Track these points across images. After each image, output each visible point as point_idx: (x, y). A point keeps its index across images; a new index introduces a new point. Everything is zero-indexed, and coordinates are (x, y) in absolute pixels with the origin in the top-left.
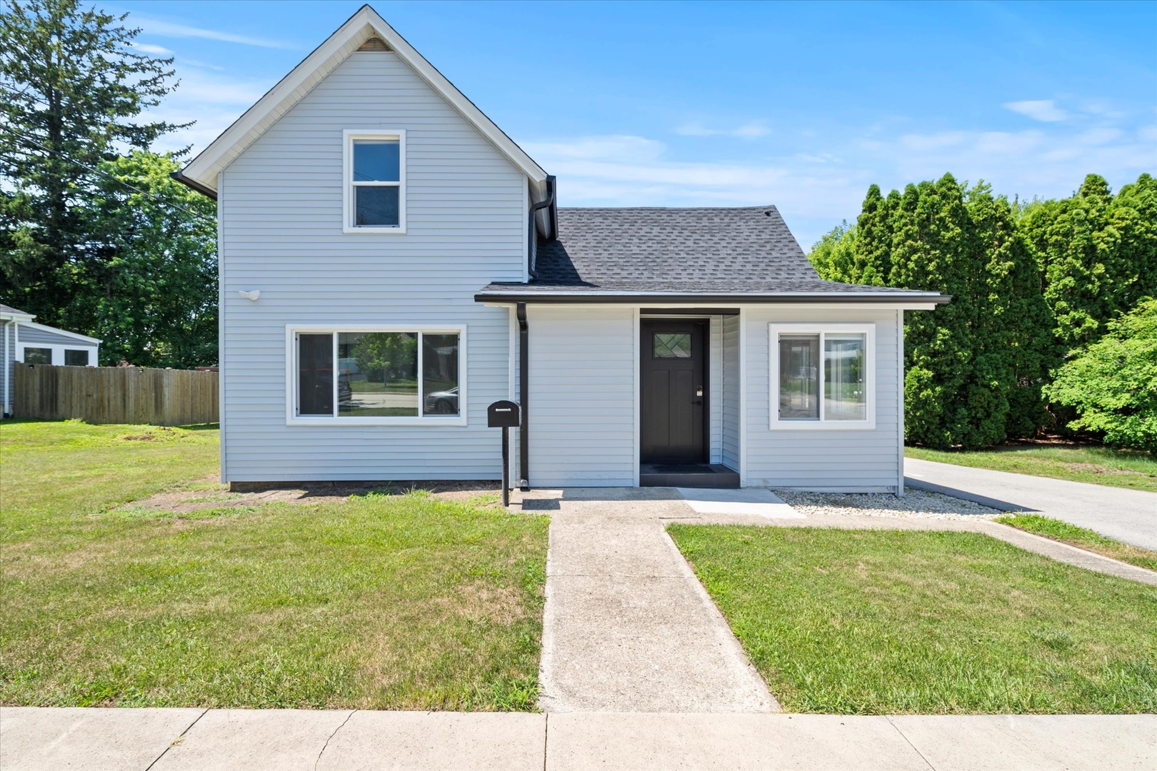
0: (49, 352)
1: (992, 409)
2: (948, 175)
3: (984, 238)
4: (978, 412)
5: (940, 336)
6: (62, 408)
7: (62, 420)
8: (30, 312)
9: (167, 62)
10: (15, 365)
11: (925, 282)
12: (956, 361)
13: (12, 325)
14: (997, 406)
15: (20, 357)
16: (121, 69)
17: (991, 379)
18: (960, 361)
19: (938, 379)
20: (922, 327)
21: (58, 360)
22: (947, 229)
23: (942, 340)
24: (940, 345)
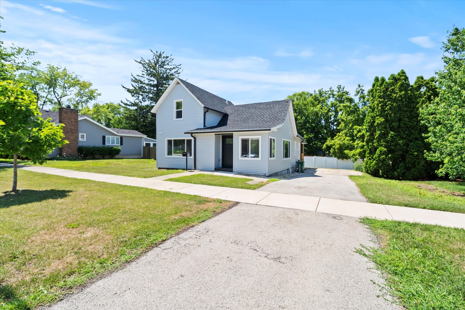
0: (150, 144)
1: (416, 164)
2: (402, 70)
3: (417, 94)
4: (409, 165)
5: (390, 135)
6: (151, 156)
7: (151, 159)
8: (146, 135)
9: (180, 65)
10: (144, 146)
11: (384, 114)
12: (397, 144)
13: (143, 138)
14: (419, 162)
15: (145, 145)
16: (171, 69)
17: (414, 152)
18: (399, 145)
19: (390, 151)
20: (383, 132)
21: (152, 146)
22: (395, 93)
23: (390, 136)
24: (390, 138)
